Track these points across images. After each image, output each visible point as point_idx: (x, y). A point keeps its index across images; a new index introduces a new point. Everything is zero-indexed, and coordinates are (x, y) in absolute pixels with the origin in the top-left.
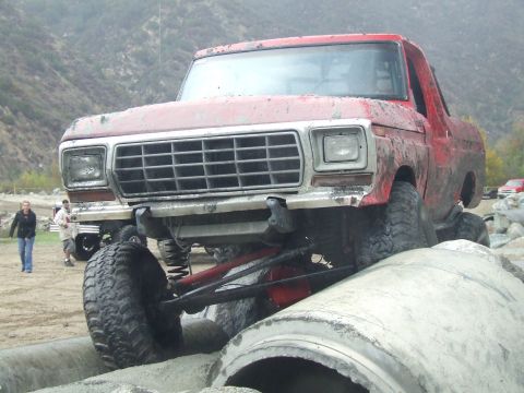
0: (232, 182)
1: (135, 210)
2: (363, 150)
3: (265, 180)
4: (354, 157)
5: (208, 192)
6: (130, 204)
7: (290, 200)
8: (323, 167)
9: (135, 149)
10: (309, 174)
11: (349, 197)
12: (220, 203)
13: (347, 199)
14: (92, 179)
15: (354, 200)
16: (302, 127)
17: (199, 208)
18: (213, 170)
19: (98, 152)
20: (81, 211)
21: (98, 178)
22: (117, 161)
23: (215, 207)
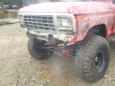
8: (61, 28)
13: (66, 39)
21: (23, 22)
22: (24, 19)
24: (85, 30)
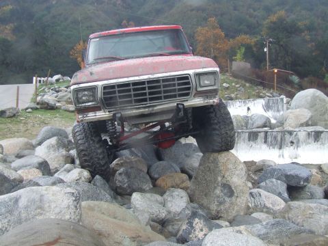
0: (159, 98)
1: (114, 115)
3: (175, 96)
4: (213, 84)
5: (149, 103)
7: (186, 104)
8: (199, 89)
9: (112, 87)
10: (194, 92)
12: (156, 108)
15: (214, 102)
16: (191, 72)
17: (146, 111)
18: (150, 94)
19: (93, 89)
22: (104, 93)
23: (153, 110)
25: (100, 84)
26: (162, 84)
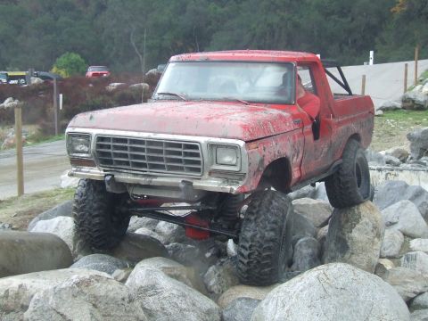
0: (162, 167)
1: (106, 176)
2: (239, 160)
3: (181, 169)
4: (234, 162)
5: (148, 171)
6: (105, 171)
7: (196, 183)
8: (216, 167)
9: (108, 139)
10: (207, 170)
11: (229, 187)
12: (154, 180)
13: (227, 188)
14: (83, 152)
15: (232, 190)
16: (202, 140)
17: (142, 180)
19: (87, 137)
20: (76, 171)
21: (87, 153)
22: (97, 145)
24: (258, 170)
25: (95, 132)
26: (164, 148)
